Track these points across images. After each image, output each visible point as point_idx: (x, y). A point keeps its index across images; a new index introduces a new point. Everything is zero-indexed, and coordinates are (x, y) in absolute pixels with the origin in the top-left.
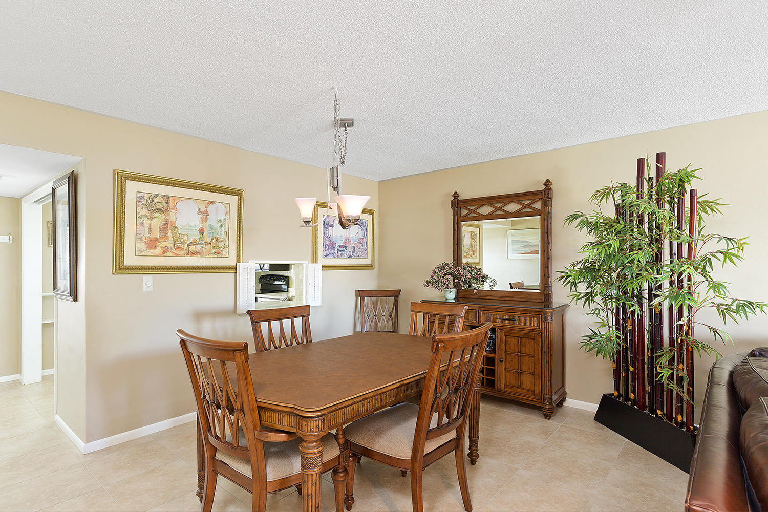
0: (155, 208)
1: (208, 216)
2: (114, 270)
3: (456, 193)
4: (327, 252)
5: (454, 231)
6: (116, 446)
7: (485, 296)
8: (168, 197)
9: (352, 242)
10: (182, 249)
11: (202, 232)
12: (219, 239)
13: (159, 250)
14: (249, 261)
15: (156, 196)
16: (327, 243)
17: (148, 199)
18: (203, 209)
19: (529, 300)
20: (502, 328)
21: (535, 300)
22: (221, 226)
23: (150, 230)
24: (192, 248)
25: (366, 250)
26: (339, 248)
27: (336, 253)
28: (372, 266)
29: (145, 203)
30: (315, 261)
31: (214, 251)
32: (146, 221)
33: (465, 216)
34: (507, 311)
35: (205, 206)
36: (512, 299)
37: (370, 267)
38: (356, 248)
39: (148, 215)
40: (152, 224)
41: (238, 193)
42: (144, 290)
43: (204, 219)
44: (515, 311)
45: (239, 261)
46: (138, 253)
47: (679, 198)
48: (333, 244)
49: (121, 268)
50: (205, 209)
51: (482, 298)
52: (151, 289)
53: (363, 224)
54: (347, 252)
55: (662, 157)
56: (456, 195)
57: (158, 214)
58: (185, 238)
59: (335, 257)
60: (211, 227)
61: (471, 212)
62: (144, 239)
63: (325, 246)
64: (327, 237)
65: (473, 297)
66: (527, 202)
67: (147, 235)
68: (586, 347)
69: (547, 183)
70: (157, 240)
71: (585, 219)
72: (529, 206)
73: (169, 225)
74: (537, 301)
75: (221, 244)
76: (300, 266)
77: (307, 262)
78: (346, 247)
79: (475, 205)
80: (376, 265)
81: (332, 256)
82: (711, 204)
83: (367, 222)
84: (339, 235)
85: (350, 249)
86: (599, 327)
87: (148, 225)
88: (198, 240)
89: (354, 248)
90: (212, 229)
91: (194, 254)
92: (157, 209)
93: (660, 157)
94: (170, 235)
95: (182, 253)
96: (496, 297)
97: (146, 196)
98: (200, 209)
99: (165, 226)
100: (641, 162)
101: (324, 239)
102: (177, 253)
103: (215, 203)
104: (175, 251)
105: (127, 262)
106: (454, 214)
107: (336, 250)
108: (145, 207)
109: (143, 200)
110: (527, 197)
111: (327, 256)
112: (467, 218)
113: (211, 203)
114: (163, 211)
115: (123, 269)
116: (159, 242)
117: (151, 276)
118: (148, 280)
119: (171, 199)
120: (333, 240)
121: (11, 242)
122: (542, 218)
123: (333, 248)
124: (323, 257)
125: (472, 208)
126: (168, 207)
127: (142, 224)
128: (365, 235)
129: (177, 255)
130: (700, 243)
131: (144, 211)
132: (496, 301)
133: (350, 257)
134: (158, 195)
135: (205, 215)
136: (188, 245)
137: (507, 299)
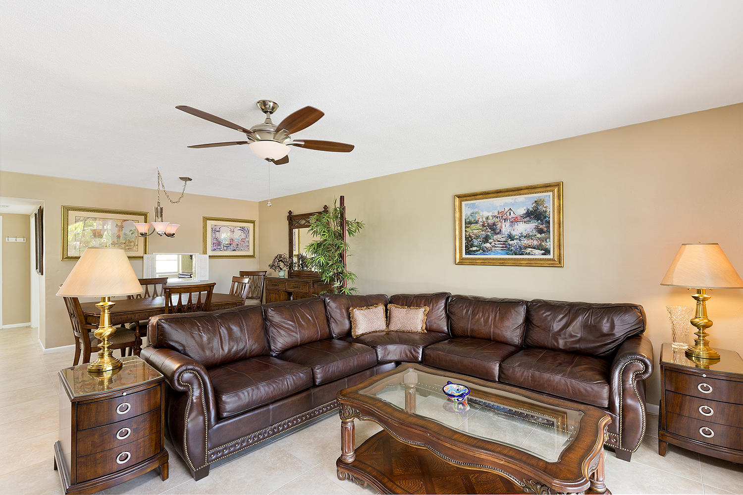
0: (87, 224)
1: (123, 228)
2: (62, 259)
3: (290, 211)
4: (215, 247)
5: (290, 234)
9: (236, 241)
11: (118, 237)
12: (131, 241)
16: (215, 242)
18: (119, 224)
20: (294, 292)
22: (132, 234)
23: (84, 237)
25: (248, 246)
26: (225, 245)
27: (223, 248)
30: (205, 252)
31: (127, 248)
33: (295, 225)
37: (253, 256)
38: (239, 245)
39: (83, 228)
40: (85, 233)
41: (144, 215)
43: (120, 230)
45: (146, 253)
46: (77, 249)
48: (219, 243)
49: (67, 258)
50: (121, 224)
53: (245, 230)
54: (232, 247)
56: (290, 212)
58: (108, 241)
59: (221, 251)
60: (125, 234)
63: (213, 244)
64: (215, 239)
69: (326, 207)
70: (89, 242)
73: (97, 234)
75: (132, 244)
78: (230, 244)
79: (299, 219)
80: (257, 256)
81: (219, 250)
83: (248, 228)
84: (225, 237)
85: (234, 245)
88: (116, 242)
92: (89, 225)
97: (82, 219)
98: (117, 224)
101: (212, 240)
103: (128, 220)
105: (70, 255)
106: (289, 224)
107: (222, 246)
111: (214, 250)
113: (125, 220)
119: (98, 219)
120: (220, 240)
121: (25, 241)
123: (220, 245)
124: (211, 251)
125: (297, 221)
128: (247, 236)
133: (234, 250)
134: (89, 218)
135: (121, 228)
136: (110, 245)
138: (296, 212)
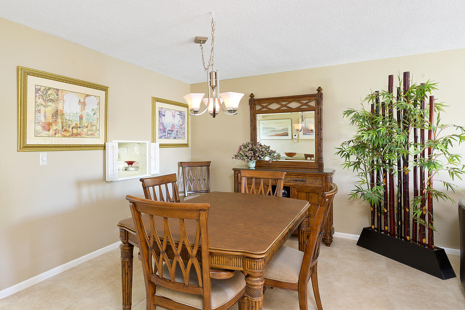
0: (49, 98)
1: (85, 106)
2: (19, 148)
3: (252, 94)
4: (161, 134)
5: (251, 120)
6: (23, 291)
7: (276, 165)
8: (58, 90)
9: (176, 127)
10: (68, 131)
11: (81, 118)
12: (93, 124)
13: (52, 132)
14: (113, 141)
15: (49, 89)
16: (161, 128)
17: (44, 91)
18: (82, 100)
19: (308, 167)
20: (295, 186)
21: (312, 167)
22: (94, 114)
23: (45, 116)
24: (75, 131)
25: (184, 133)
26: (168, 132)
27: (167, 135)
28: (188, 145)
29: (41, 94)
30: (154, 141)
31: (90, 133)
32: (42, 108)
33: (260, 110)
34: (298, 175)
35: (83, 98)
36: (295, 167)
37: (186, 145)
38: (178, 132)
39: (44, 103)
40: (47, 111)
41: (104, 89)
42: (41, 164)
43: (83, 108)
44: (304, 175)
45: (106, 140)
46: (37, 134)
47: (421, 101)
48: (164, 129)
49: (24, 147)
50: (84, 100)
51: (273, 166)
52: (45, 163)
53: (182, 115)
54: (173, 135)
55: (407, 74)
56: (252, 96)
57: (50, 104)
58: (70, 123)
59: (166, 138)
61: (263, 107)
62: (41, 123)
63: (160, 130)
64: (161, 124)
65: (266, 166)
66: (305, 102)
67: (43, 119)
68: (354, 197)
69: (319, 89)
70: (50, 124)
71: (357, 113)
72: (306, 104)
73: (59, 112)
74: (314, 168)
75: (94, 128)
76: (144, 145)
77: (149, 142)
78: (172, 131)
79: (267, 103)
80: (190, 145)
81: (164, 137)
82: (438, 105)
83: (184, 113)
84: (168, 122)
85: (175, 132)
86: (361, 184)
87: (44, 112)
88: (79, 125)
89: (177, 132)
90: (88, 116)
91: (77, 135)
92: (50, 99)
93: (406, 75)
94: (59, 120)
95: (68, 134)
96: (282, 165)
97: (42, 89)
98: (80, 100)
99: (56, 114)
100: (391, 78)
101: (159, 125)
102: (64, 134)
103: (90, 96)
104: (62, 133)
105: (29, 142)
106: (251, 109)
107: (167, 133)
108: (41, 97)
109: (40, 92)
110: (305, 98)
111: (161, 137)
112: (260, 112)
113: (88, 95)
114: (54, 101)
115: (26, 147)
116: (52, 126)
117: (45, 153)
118: (43, 155)
119: (60, 91)
120: (165, 126)
122: (317, 113)
123: (165, 132)
124: (159, 138)
125: (264, 105)
126: (58, 98)
127: (39, 111)
128: (183, 122)
129: (65, 136)
130: (438, 130)
131: (40, 101)
132: (284, 168)
133: (175, 138)
134: (51, 88)
135: (83, 104)
136: (72, 128)
137: (292, 167)
138: (258, 96)
